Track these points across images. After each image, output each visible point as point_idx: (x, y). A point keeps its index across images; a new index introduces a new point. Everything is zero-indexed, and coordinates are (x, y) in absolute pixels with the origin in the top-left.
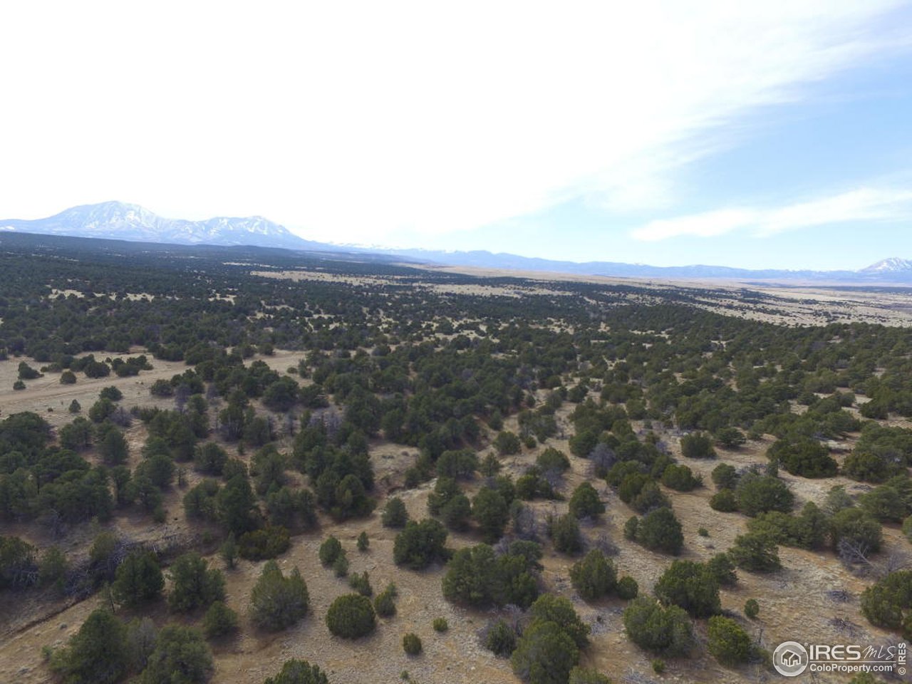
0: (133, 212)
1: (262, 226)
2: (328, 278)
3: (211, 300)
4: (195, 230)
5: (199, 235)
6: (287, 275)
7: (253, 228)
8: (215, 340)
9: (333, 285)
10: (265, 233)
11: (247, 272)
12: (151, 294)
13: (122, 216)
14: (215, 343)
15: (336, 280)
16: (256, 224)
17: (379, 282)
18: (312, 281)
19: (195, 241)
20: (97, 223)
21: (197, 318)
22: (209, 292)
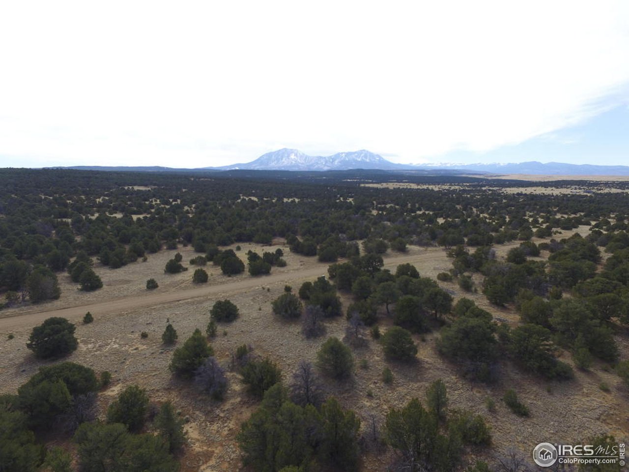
0: (293, 154)
1: (366, 156)
2: (414, 186)
3: (338, 201)
4: (326, 162)
5: (329, 165)
6: (384, 185)
7: (360, 158)
8: (344, 232)
9: (419, 190)
10: (368, 160)
11: (358, 185)
12: (298, 198)
13: (288, 156)
14: (344, 236)
15: (419, 187)
16: (363, 155)
17: (453, 188)
18: (403, 188)
19: (326, 168)
20: (276, 162)
21: (328, 213)
22: (336, 196)
